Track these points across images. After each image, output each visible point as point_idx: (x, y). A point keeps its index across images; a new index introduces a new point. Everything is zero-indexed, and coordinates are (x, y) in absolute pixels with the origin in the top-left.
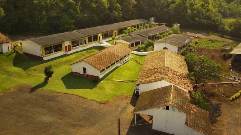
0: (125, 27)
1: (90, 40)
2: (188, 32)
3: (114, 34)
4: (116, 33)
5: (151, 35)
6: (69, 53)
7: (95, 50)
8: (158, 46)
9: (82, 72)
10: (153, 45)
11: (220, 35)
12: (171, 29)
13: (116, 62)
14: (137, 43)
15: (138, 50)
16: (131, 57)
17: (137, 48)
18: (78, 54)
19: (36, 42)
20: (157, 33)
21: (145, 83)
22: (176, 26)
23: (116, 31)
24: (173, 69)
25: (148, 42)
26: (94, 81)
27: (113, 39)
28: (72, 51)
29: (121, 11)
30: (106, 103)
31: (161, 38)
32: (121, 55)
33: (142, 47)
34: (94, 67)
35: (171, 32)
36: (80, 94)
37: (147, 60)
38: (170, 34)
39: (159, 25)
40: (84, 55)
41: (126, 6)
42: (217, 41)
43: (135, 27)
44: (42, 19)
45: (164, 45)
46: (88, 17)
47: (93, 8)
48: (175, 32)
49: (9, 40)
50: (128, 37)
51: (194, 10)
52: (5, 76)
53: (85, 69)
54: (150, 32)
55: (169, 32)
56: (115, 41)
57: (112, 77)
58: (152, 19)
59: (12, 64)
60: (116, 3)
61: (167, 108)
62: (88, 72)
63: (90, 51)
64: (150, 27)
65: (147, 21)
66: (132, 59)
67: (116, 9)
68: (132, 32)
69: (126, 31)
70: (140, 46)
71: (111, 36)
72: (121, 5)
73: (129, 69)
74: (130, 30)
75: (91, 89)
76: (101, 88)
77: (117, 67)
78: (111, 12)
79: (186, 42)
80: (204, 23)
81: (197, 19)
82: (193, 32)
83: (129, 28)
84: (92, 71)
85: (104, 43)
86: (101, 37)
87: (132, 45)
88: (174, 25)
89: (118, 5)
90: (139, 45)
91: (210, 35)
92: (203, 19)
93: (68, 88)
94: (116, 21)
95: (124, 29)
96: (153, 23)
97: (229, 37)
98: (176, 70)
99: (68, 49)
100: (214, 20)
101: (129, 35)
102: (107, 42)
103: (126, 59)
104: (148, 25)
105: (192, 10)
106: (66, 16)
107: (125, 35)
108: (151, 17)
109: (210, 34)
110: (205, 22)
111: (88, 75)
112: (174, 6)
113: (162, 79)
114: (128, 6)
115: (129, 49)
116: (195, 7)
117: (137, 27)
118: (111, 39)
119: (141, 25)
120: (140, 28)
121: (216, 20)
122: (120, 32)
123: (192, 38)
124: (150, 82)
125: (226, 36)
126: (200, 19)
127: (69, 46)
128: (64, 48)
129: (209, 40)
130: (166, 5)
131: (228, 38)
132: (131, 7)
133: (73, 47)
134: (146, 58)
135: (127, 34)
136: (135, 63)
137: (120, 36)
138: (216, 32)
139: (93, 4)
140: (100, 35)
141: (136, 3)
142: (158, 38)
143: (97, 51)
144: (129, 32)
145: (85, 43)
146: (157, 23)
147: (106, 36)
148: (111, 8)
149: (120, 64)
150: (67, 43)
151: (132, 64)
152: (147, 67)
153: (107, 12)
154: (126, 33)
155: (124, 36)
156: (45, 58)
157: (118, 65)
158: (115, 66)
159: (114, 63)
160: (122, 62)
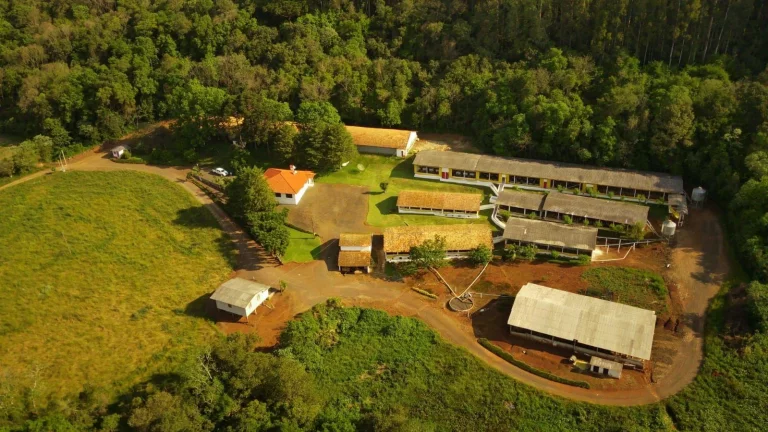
4: (545, 183)
16: (476, 217)
28: (450, 180)
99: (446, 175)
103: (462, 215)
128: (440, 173)
150: (445, 170)
156: (416, 175)
157: (437, 213)
158: (432, 212)
159: (429, 209)
160: (450, 214)
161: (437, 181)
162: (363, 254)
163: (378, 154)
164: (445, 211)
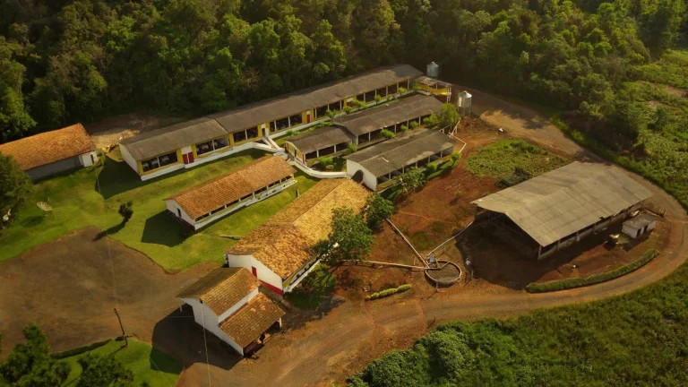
1: (239, 137)
4: (308, 116)
5: (368, 129)
9: (177, 214)
11: (567, 127)
13: (244, 198)
15: (321, 165)
21: (234, 253)
22: (463, 99)
23: (309, 112)
28: (197, 162)
29: (343, 57)
32: (259, 184)
34: (187, 211)
39: (436, 86)
40: (214, 171)
45: (359, 166)
51: (541, 49)
52: (77, 208)
53: (179, 211)
57: (218, 227)
58: (433, 67)
59: (93, 187)
60: (334, 40)
62: (183, 216)
65: (410, 77)
66: (291, 189)
75: (173, 246)
76: (186, 248)
77: (245, 207)
79: (411, 161)
81: (534, 77)
83: (348, 101)
85: (269, 142)
86: (268, 129)
89: (336, 45)
95: (335, 104)
99: (190, 158)
103: (276, 188)
105: (536, 51)
109: (551, 120)
119: (383, 92)
124: (239, 253)
127: (191, 154)
128: (180, 158)
133: (199, 153)
140: (264, 126)
145: (227, 144)
149: (255, 201)
150: (187, 150)
156: (144, 178)
157: (248, 202)
158: (240, 205)
159: (236, 202)
160: (263, 195)
161: (182, 171)
162: (256, 304)
163: (51, 177)
164: (257, 192)
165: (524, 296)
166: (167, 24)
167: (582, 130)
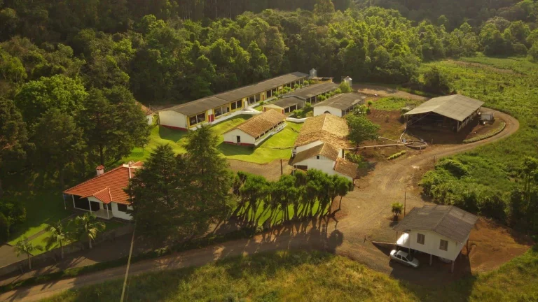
0: (275, 86)
1: (233, 107)
2: (365, 88)
3: (261, 98)
4: (263, 96)
5: (311, 96)
6: (213, 123)
7: (240, 119)
8: (318, 110)
9: (235, 141)
10: (312, 109)
11: (409, 90)
12: (340, 85)
13: (270, 129)
14: (293, 108)
15: (295, 116)
16: (285, 125)
17: (292, 114)
18: (222, 124)
19: (179, 111)
20: (319, 93)
21: (301, 145)
22: (347, 81)
23: (263, 94)
24: (330, 131)
25: (307, 105)
26: (250, 148)
27: (262, 104)
29: (267, 64)
30: (266, 164)
31: (324, 99)
32: (275, 122)
33: (299, 113)
34: (249, 134)
35: (339, 90)
36: (240, 159)
37: (305, 126)
38: (337, 93)
39: (323, 80)
40: (229, 125)
41: (274, 55)
42: (401, 99)
43: (288, 85)
44: (167, 82)
45: (325, 108)
46: (227, 77)
47: (231, 64)
48: (345, 90)
49: (151, 111)
50: (282, 100)
51: (375, 54)
53: (238, 138)
54: (308, 92)
55: (336, 91)
56: (264, 106)
57: (267, 145)
58: (314, 71)
60: (261, 53)
61: (318, 158)
62: (242, 141)
63: (235, 120)
64: (310, 83)
65: (305, 76)
66: (288, 127)
67: (261, 62)
68: (285, 93)
69: (276, 92)
70: (297, 111)
71: (257, 101)
72: (266, 54)
73: (284, 137)
74: (282, 91)
75: (249, 155)
76: (258, 154)
77: (271, 136)
78: (255, 67)
79: (353, 104)
80: (388, 74)
81: (378, 69)
82: (372, 89)
83: (280, 88)
84: (247, 139)
85: (251, 109)
86: (246, 102)
87: (287, 110)
88: (343, 81)
89: (263, 56)
90: (294, 111)
91: (395, 92)
92: (387, 68)
93: (225, 155)
94: (262, 78)
95: (274, 90)
96: (315, 78)
97: (421, 93)
98: (333, 133)
99: (212, 118)
100: (404, 69)
101: (281, 97)
102: (254, 108)
103: (280, 127)
104: (307, 82)
105: (372, 56)
106: (199, 78)
107: (276, 97)
108: (311, 69)
109: (397, 88)
110: (390, 72)
111: (242, 144)
112: (345, 50)
113: (318, 140)
114: (277, 55)
115: (283, 115)
116: (377, 50)
117: (292, 85)
118: (258, 104)
119: (297, 83)
120: (297, 87)
121: (407, 68)
122: (269, 94)
123: (364, 97)
124: (306, 144)
125: (417, 92)
126: (384, 67)
127: (212, 115)
128: (207, 118)
129: (392, 99)
130: (333, 48)
131: (420, 95)
132: (282, 56)
133: (215, 115)
134: (303, 125)
135: (279, 96)
136: (291, 131)
137: (270, 99)
138: (405, 87)
139: (231, 58)
140: (244, 100)
141: (288, 49)
142: (320, 100)
143: (243, 120)
144: (281, 93)
145: (228, 110)
146: (321, 78)
147: (251, 100)
148: (255, 61)
149: (274, 133)
150: (210, 112)
151: (287, 132)
152: (303, 133)
153: (250, 67)
154: (277, 96)
155: (275, 99)
156: (190, 129)
157: (272, 133)
158: (268, 135)
160: (276, 130)
164: (275, 127)
165: (463, 145)
166: (156, 43)
167: (419, 90)
